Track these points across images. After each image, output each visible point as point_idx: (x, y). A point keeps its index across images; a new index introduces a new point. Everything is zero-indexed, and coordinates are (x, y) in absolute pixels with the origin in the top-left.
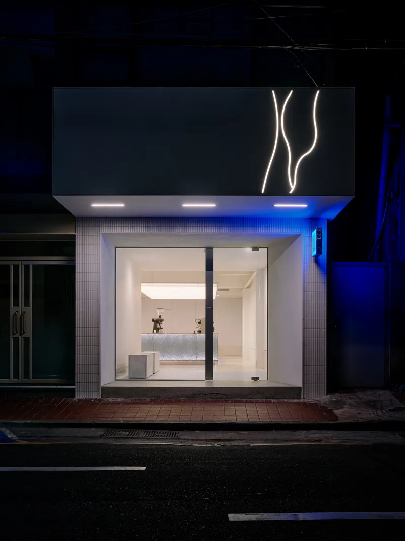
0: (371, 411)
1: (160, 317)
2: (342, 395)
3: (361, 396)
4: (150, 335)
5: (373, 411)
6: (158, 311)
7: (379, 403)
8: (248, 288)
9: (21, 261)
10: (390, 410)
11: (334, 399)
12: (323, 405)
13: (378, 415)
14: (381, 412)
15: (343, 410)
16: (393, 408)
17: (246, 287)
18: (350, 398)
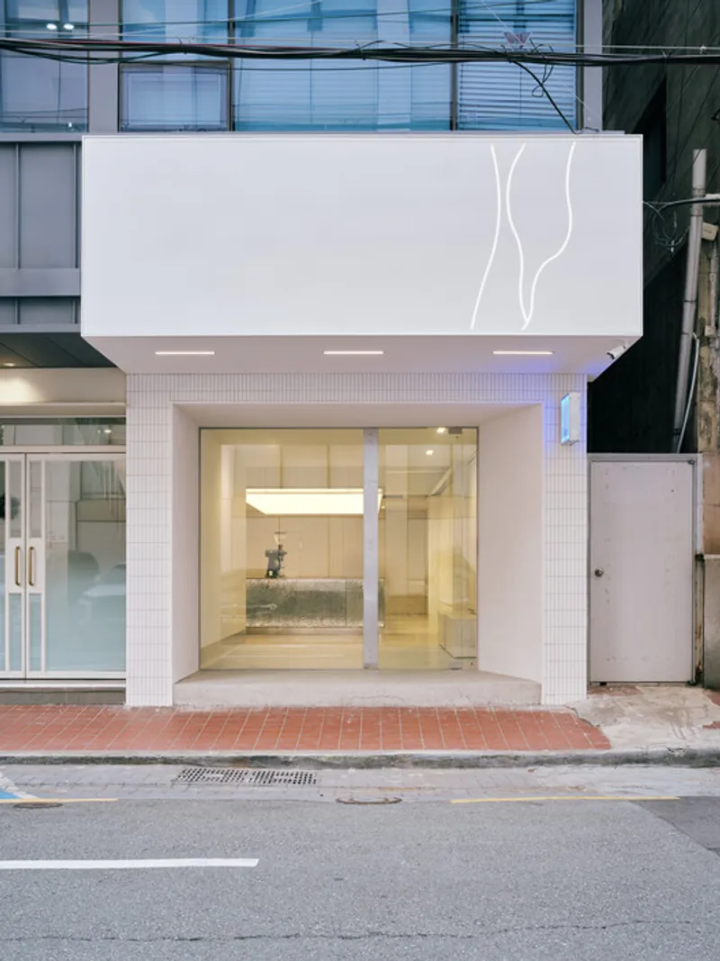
0: (671, 728)
1: (280, 547)
2: (616, 698)
3: (651, 700)
4: (262, 581)
5: (674, 730)
6: (276, 537)
7: (685, 714)
8: (438, 494)
9: (26, 454)
10: (705, 727)
11: (602, 706)
12: (581, 717)
13: (684, 738)
14: (688, 731)
15: (619, 727)
16: (710, 723)
17: (434, 492)
18: (631, 704)
